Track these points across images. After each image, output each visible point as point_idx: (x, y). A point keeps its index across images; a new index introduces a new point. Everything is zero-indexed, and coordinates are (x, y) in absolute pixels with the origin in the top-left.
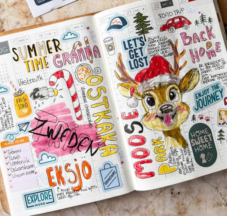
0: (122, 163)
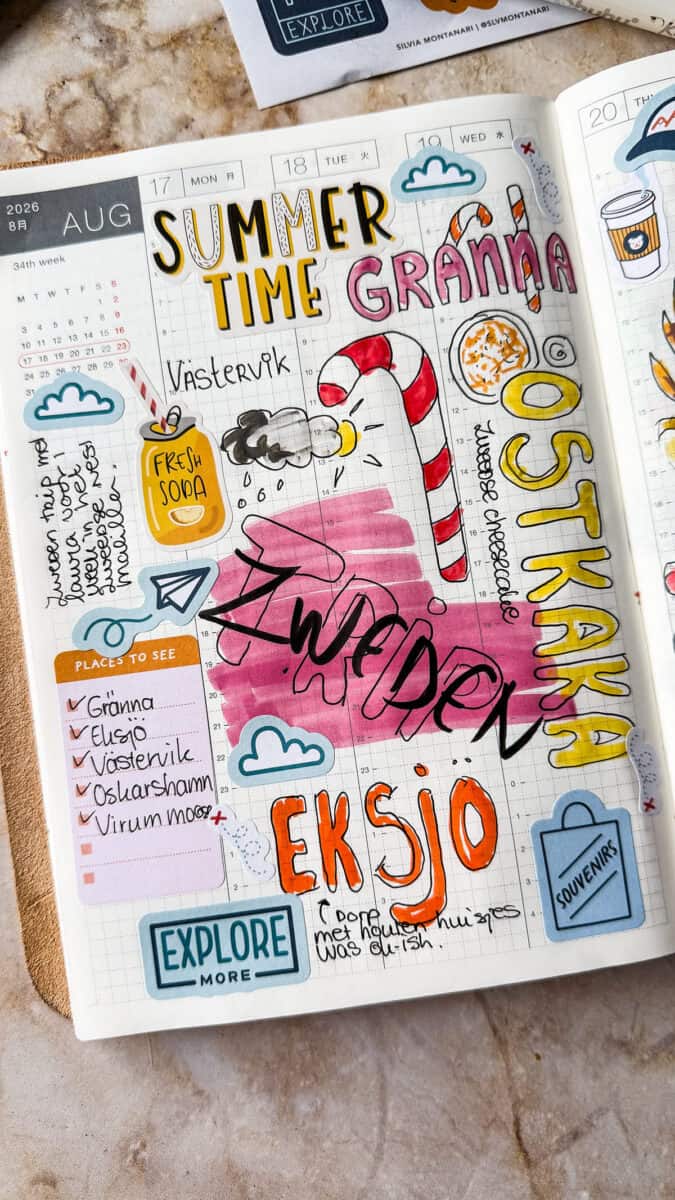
0: (649, 806)
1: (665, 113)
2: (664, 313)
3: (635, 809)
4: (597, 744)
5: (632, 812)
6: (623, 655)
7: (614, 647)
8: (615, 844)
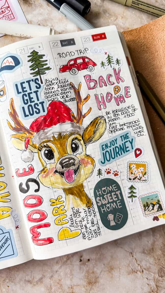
0: (17, 227)
1: (5, 61)
2: (9, 110)
3: (13, 229)
4: (3, 214)
5: (13, 230)
6: (8, 192)
7: (6, 190)
8: (9, 237)
